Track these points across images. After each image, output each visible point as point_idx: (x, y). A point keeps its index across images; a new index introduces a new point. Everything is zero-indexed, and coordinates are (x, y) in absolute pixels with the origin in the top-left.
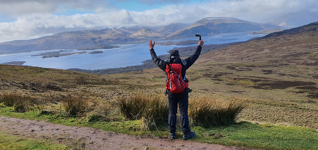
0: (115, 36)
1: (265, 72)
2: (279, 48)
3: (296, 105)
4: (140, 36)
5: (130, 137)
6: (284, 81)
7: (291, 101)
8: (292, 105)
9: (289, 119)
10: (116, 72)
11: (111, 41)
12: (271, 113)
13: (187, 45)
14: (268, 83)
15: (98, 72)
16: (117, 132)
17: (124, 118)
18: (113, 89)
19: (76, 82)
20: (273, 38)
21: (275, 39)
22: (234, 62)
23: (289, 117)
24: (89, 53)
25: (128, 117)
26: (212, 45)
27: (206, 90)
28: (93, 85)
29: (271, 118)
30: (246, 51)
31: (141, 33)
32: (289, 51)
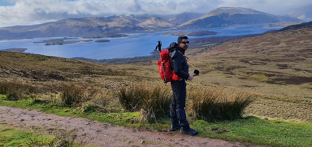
0: (123, 24)
1: (280, 67)
2: (296, 42)
3: (310, 102)
4: (150, 25)
6: (299, 77)
7: (305, 97)
8: (306, 101)
9: (302, 116)
10: (123, 62)
11: (119, 29)
12: (284, 109)
13: (199, 36)
14: (283, 78)
15: (104, 61)
16: (113, 124)
18: (120, 80)
19: (80, 72)
20: (290, 31)
21: (292, 33)
22: (248, 56)
23: (302, 113)
24: (95, 42)
26: (226, 37)
27: (218, 84)
28: (98, 76)
29: (284, 114)
30: (262, 45)
31: (151, 22)
32: (307, 45)
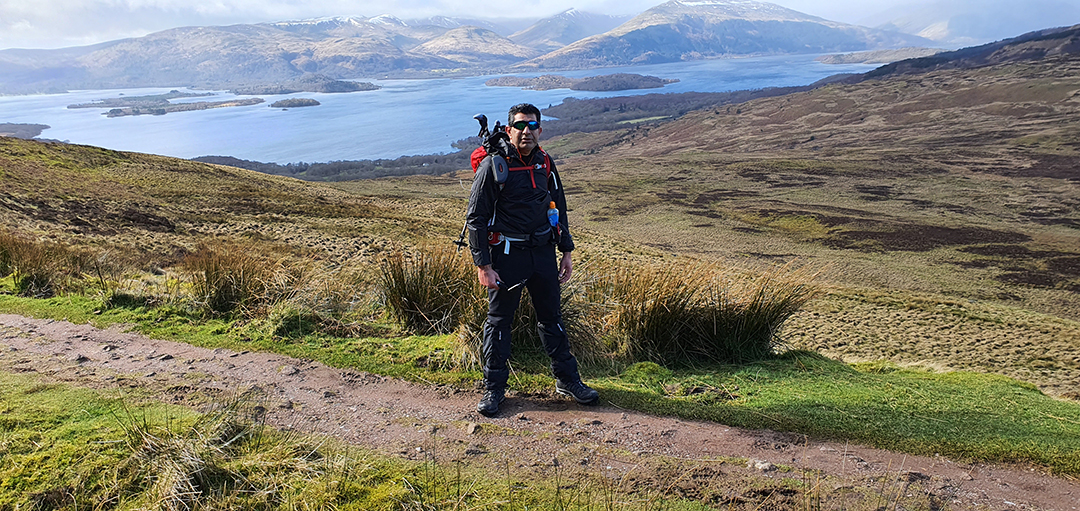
0: (361, 49)
1: (866, 195)
2: (917, 113)
3: (960, 306)
4: (450, 53)
5: (418, 391)
6: (926, 227)
7: (943, 292)
8: (947, 304)
9: (935, 352)
10: (364, 174)
11: (349, 66)
12: (878, 331)
13: (610, 90)
14: (874, 229)
15: (302, 171)
16: (374, 374)
17: (395, 327)
18: (353, 232)
19: (224, 205)
20: (900, 78)
21: (905, 84)
22: (765, 157)
23: (935, 343)
24: (273, 106)
25: (409, 324)
26: (694, 95)
27: (667, 247)
28: (284, 217)
29: (877, 345)
30: (808, 121)
31: (454, 42)
32: (951, 124)
